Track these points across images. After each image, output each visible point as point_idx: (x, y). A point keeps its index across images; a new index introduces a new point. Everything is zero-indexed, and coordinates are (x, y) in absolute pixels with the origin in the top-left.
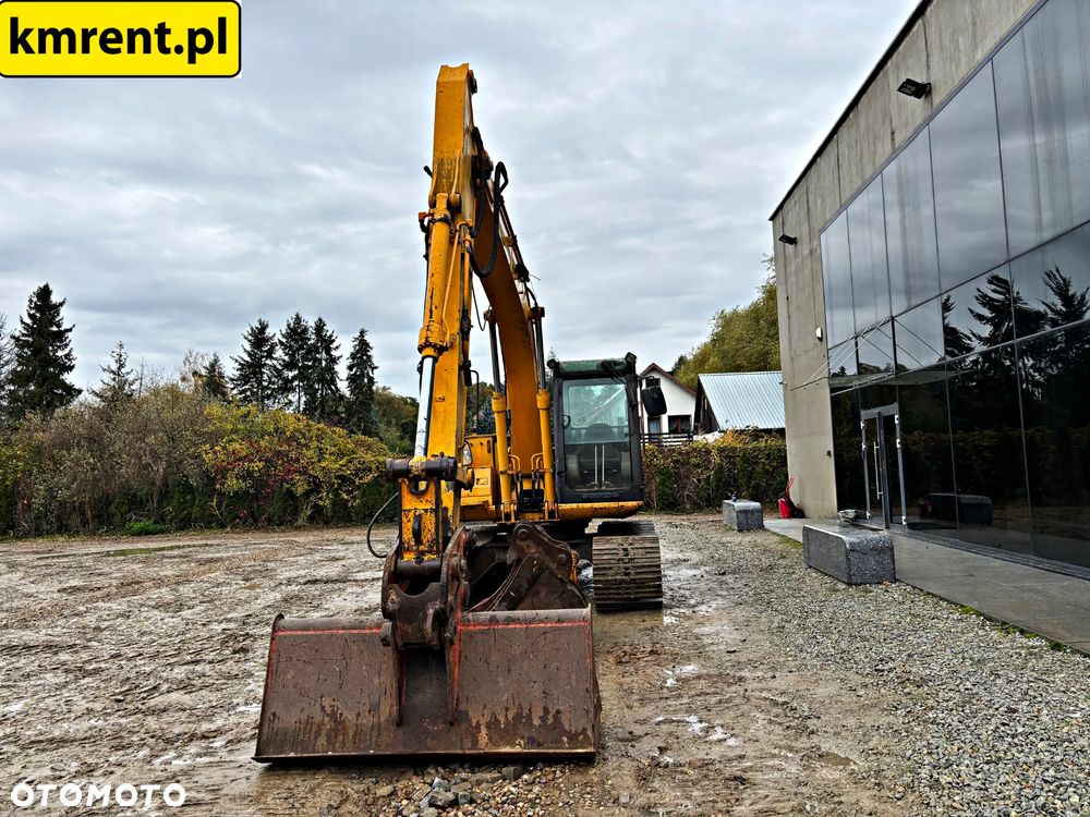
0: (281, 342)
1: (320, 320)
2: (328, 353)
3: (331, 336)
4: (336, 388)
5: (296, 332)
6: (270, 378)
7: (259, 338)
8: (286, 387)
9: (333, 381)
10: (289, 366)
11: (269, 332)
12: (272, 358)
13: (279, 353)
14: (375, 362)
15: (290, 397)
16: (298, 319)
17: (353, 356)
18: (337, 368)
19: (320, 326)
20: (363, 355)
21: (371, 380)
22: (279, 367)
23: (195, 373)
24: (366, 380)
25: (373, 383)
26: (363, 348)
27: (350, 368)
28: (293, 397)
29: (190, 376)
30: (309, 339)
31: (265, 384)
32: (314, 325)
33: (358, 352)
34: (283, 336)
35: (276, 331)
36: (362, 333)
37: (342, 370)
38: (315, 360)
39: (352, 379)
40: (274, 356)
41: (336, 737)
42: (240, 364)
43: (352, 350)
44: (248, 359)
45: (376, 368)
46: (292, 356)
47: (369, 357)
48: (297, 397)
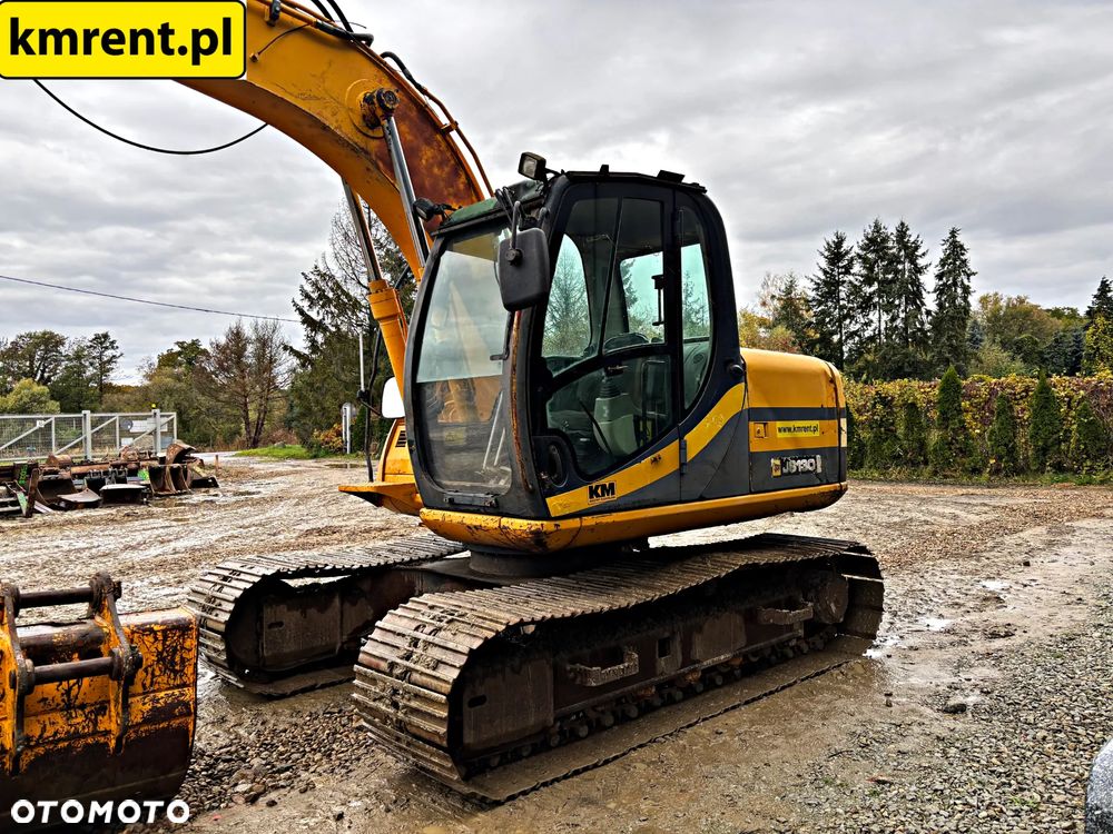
0: (858, 254)
1: (902, 224)
2: (913, 262)
3: (916, 241)
4: (922, 302)
5: (875, 242)
6: (848, 296)
7: (836, 254)
8: (867, 304)
9: (918, 295)
10: (868, 281)
11: (845, 246)
12: (850, 274)
13: (857, 268)
14: (972, 266)
15: (871, 316)
16: (877, 227)
17: (943, 263)
18: (922, 278)
19: (902, 232)
20: (955, 260)
21: (966, 290)
22: (856, 283)
23: (773, 297)
24: (959, 291)
25: (969, 293)
26: (955, 250)
27: (939, 277)
28: (874, 316)
29: (768, 299)
30: (891, 249)
31: (842, 303)
32: (895, 232)
33: (948, 257)
34: (862, 249)
35: (854, 243)
36: (953, 233)
37: (929, 281)
38: (897, 272)
39: (940, 291)
40: (852, 271)
42: (816, 283)
43: (942, 256)
44: (823, 277)
45: (974, 274)
46: (871, 269)
47: (964, 262)
48: (877, 315)
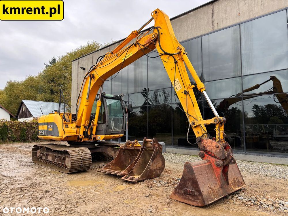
41: (214, 194)
